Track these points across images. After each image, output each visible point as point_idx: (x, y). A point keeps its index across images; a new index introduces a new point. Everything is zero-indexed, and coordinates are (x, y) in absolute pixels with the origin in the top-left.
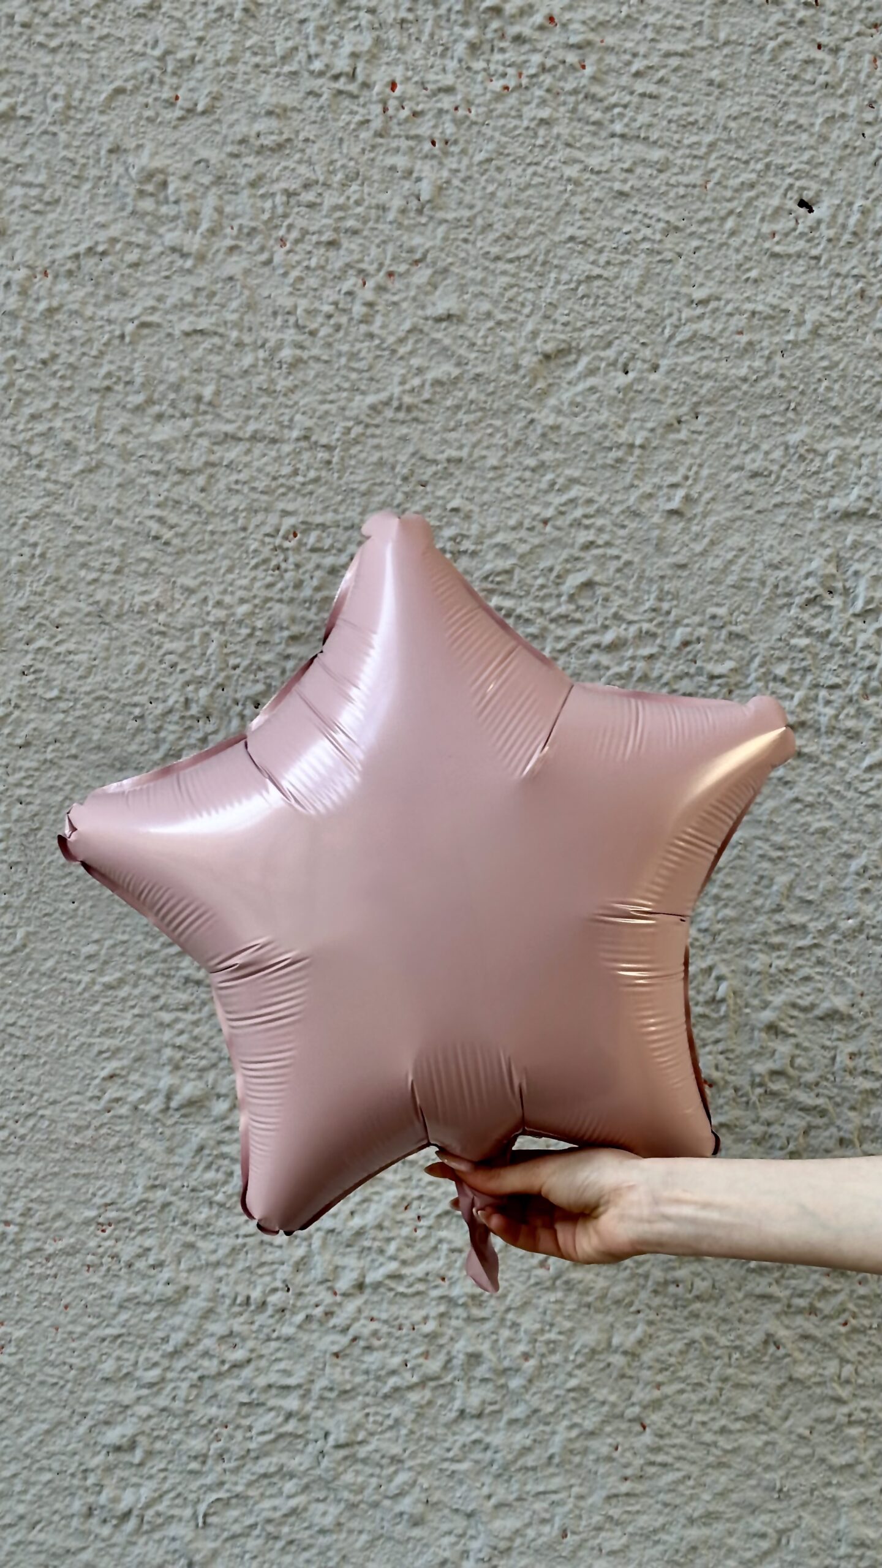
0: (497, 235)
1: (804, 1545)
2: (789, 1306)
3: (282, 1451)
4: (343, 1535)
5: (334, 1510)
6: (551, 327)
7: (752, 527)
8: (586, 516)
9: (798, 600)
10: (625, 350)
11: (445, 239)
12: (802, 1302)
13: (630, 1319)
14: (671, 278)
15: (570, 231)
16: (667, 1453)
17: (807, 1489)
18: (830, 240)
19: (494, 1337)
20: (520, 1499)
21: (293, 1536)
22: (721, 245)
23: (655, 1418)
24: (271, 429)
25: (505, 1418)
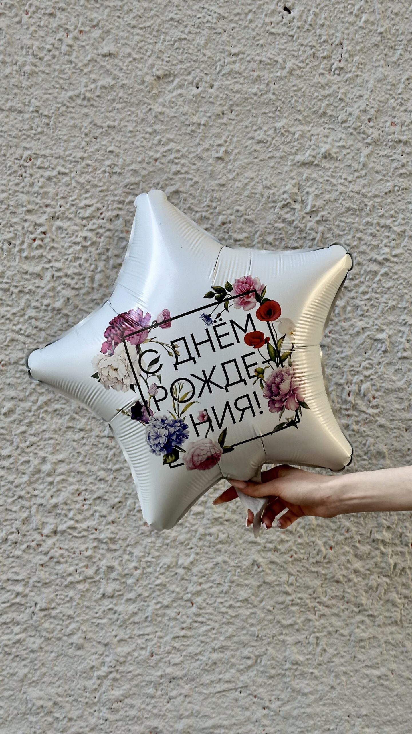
0: (135, 15)
1: (269, 663)
2: (265, 547)
3: (13, 612)
4: (43, 653)
5: (39, 641)
6: (161, 63)
7: (257, 168)
8: (176, 158)
9: (279, 205)
10: (197, 76)
11: (108, 15)
12: (270, 546)
13: (187, 552)
14: (220, 42)
15: (171, 15)
16: (203, 617)
17: (271, 635)
18: (298, 28)
19: (121, 559)
20: (130, 638)
21: (18, 653)
22: (245, 27)
23: (198, 600)
24: (19, 106)
25: (125, 598)
